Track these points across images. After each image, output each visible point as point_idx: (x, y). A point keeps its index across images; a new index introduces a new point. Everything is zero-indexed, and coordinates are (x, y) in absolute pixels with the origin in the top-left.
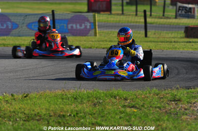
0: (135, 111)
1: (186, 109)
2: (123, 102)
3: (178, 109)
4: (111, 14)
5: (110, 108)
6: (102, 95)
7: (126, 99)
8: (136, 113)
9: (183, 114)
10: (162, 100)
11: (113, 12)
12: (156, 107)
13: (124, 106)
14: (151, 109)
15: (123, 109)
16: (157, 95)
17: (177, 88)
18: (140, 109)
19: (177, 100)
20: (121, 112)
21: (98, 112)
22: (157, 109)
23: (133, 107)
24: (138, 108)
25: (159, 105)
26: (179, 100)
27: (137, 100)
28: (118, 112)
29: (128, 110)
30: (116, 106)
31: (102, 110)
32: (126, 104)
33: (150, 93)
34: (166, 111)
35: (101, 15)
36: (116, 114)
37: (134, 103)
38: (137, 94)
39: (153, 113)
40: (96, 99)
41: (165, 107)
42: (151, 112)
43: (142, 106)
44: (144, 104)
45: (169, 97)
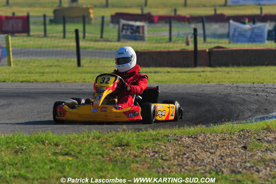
0: (70, 159)
1: (135, 156)
2: (53, 149)
3: (126, 156)
4: (29, 36)
5: (36, 156)
6: (26, 140)
7: (57, 145)
8: (70, 162)
9: (133, 162)
10: (104, 145)
11: (31, 33)
12: (97, 154)
13: (55, 154)
14: (91, 156)
15: (53, 158)
16: (98, 139)
17: (124, 130)
18: (77, 158)
19: (124, 145)
20: (51, 161)
21: (21, 162)
22: (99, 157)
23: (67, 154)
24: (73, 156)
25: (100, 152)
26: (127, 145)
27: (72, 145)
28: (47, 161)
29: (61, 158)
30: (44, 154)
31: (26, 158)
32: (57, 151)
33: (88, 137)
34: (110, 159)
35: (17, 38)
36: (45, 163)
37: (67, 150)
38: (72, 138)
39: (93, 162)
40: (18, 145)
41: (109, 154)
42: (91, 160)
43: (78, 153)
44: (81, 150)
45: (114, 140)
